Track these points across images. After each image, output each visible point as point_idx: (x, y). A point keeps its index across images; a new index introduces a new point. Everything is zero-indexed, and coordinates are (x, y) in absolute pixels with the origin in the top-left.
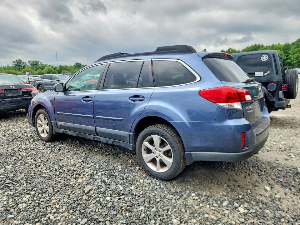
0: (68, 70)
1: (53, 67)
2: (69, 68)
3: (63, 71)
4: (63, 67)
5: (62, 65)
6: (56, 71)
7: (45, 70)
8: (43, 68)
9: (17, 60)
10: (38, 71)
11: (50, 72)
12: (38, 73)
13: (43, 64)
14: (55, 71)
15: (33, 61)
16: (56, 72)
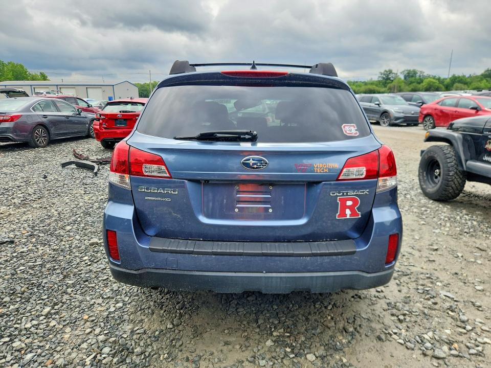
0: (466, 84)
1: (439, 79)
2: (469, 80)
3: (457, 85)
4: (459, 77)
5: (456, 75)
6: (444, 85)
7: (424, 84)
8: (420, 81)
9: (385, 71)
10: (412, 86)
11: (430, 88)
12: (410, 89)
13: (424, 74)
14: (441, 85)
15: (410, 71)
16: (441, 88)
